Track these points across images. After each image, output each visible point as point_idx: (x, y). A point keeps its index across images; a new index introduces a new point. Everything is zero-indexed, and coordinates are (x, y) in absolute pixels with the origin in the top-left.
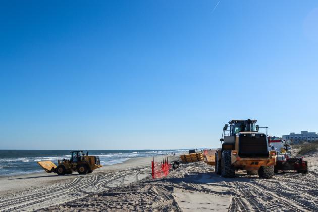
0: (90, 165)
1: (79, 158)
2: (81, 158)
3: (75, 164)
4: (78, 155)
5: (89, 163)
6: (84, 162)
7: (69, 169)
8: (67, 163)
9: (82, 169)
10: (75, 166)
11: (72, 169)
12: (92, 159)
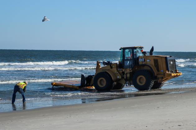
0: (156, 72)
1: (135, 60)
2: (140, 60)
3: (128, 71)
4: (133, 54)
5: (154, 69)
6: (146, 68)
7: (118, 80)
8: (115, 70)
9: (142, 79)
10: (128, 75)
11: (123, 82)
12: (159, 61)
